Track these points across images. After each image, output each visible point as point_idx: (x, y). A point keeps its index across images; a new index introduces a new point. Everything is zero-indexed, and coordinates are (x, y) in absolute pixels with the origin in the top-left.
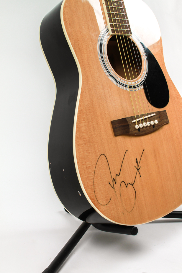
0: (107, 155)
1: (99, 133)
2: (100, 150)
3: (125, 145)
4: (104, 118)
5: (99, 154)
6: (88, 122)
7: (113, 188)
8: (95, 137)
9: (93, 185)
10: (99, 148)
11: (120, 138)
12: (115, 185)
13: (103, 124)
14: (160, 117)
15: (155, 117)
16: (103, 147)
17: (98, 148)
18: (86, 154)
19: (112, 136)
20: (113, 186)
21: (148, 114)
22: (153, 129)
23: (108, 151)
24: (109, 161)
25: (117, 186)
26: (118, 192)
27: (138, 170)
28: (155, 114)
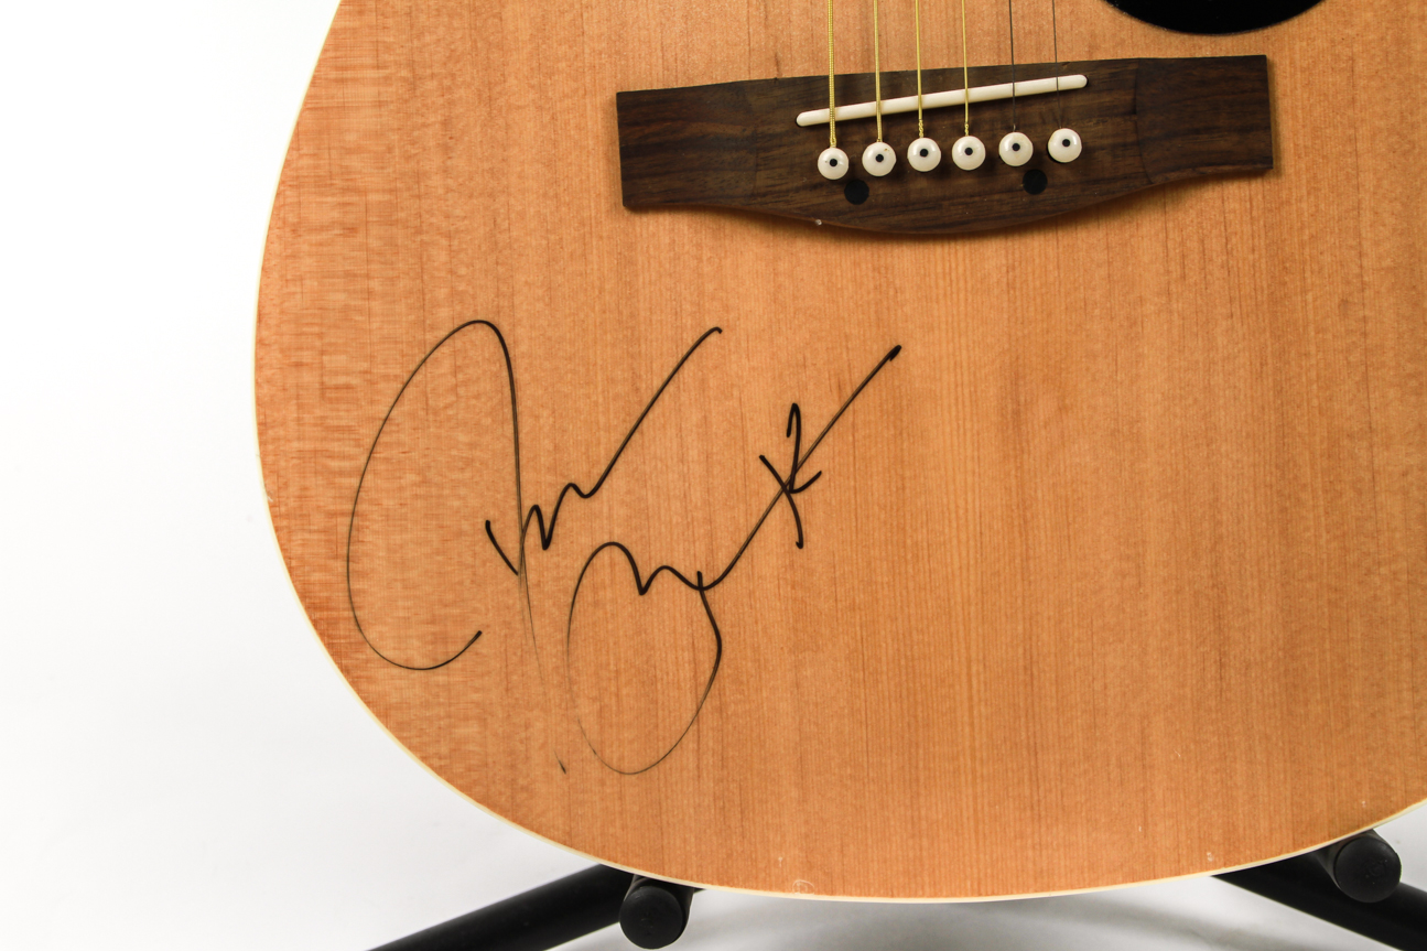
0: (520, 331)
1: (486, 166)
2: (462, 287)
3: (710, 287)
4: (562, 65)
5: (445, 317)
6: (413, 84)
7: (518, 569)
8: (448, 190)
9: (343, 514)
10: (463, 271)
11: (668, 232)
12: (535, 557)
13: (540, 108)
14: (1134, 112)
15: (1075, 102)
16: (501, 269)
17: (451, 272)
18: (339, 298)
19: (604, 206)
20: (513, 556)
21: (984, 76)
22: (1025, 198)
23: (540, 306)
24: (521, 376)
25: (552, 569)
26: (551, 607)
27: (789, 489)
28: (1077, 81)
